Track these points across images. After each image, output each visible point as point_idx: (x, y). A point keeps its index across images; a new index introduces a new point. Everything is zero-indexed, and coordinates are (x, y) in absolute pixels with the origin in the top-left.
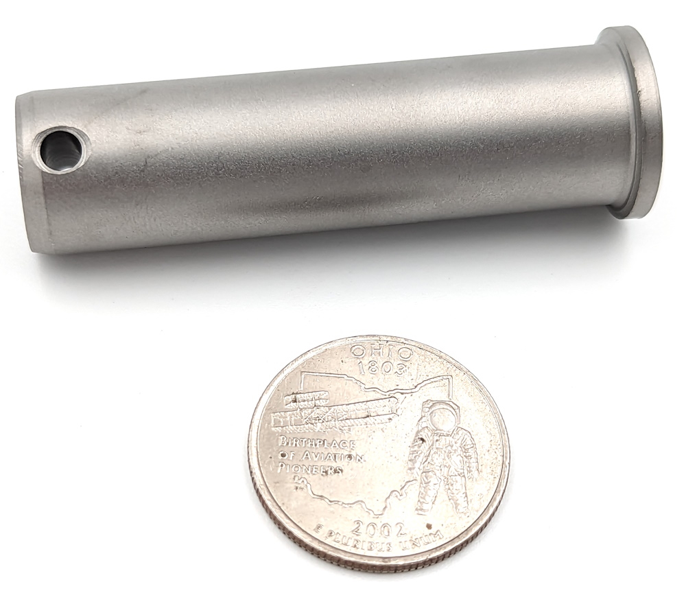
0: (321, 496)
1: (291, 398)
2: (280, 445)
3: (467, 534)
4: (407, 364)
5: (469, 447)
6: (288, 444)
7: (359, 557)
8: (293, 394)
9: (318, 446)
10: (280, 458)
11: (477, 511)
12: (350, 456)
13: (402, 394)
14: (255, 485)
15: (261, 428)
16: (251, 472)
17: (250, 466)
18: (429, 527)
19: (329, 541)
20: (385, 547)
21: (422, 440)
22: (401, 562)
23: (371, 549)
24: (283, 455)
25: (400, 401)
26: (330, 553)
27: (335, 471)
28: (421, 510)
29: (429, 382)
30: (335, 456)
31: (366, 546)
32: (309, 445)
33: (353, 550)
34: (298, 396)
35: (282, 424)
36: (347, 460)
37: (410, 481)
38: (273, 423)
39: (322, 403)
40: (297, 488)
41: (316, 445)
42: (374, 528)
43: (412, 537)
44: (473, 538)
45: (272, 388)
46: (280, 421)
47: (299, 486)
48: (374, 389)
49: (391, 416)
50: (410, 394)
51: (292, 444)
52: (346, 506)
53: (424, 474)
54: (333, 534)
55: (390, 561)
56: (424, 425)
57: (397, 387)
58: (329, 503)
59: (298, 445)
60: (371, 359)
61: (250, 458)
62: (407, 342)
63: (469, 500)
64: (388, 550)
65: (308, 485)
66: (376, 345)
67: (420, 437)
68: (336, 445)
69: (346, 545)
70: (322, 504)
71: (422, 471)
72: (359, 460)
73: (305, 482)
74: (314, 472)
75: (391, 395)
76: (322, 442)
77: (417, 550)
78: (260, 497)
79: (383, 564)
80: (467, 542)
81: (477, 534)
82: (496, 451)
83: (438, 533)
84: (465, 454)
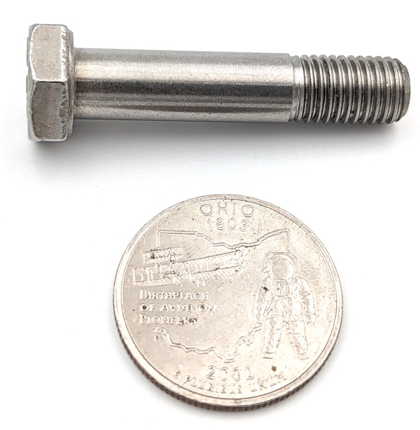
0: (179, 344)
1: (149, 255)
2: (141, 297)
3: (307, 375)
4: (250, 219)
5: (306, 294)
6: (148, 297)
7: (214, 399)
8: (151, 251)
9: (174, 298)
10: (141, 309)
11: (316, 353)
12: (203, 307)
13: (246, 247)
14: (121, 335)
15: (125, 283)
16: (117, 324)
17: (116, 319)
18: (274, 369)
19: (187, 385)
20: (236, 389)
21: (265, 289)
22: (250, 403)
23: (224, 392)
24: (144, 308)
25: (245, 254)
26: (188, 397)
27: (190, 321)
28: (268, 353)
29: (270, 235)
30: (190, 307)
31: (221, 389)
32: (166, 297)
33: (209, 394)
34: (155, 252)
35: (142, 279)
36: (200, 309)
37: (255, 328)
38: (134, 279)
39: (177, 258)
40: (157, 337)
41: (173, 297)
42: (226, 372)
43: (259, 379)
44: (312, 378)
45: (133, 246)
46: (140, 277)
47: (159, 336)
48: (222, 244)
49: (237, 268)
50: (253, 248)
51: (152, 297)
52: (201, 352)
53: (269, 321)
54: (190, 379)
55: (241, 402)
56: (266, 275)
57: (243, 242)
58: (187, 350)
59: (157, 298)
60: (218, 216)
61: (116, 311)
62: (249, 200)
63: (308, 343)
64: (240, 393)
65: (168, 334)
66: (222, 205)
67: (264, 286)
68: (191, 296)
69: (201, 388)
70: (181, 351)
71: (265, 318)
72: (211, 310)
73: (165, 331)
74: (171, 322)
75: (237, 249)
76: (178, 294)
77: (265, 391)
78: (126, 346)
79: (235, 405)
80: (308, 381)
81: (316, 373)
82: (331, 296)
83: (283, 374)
84: (303, 300)
